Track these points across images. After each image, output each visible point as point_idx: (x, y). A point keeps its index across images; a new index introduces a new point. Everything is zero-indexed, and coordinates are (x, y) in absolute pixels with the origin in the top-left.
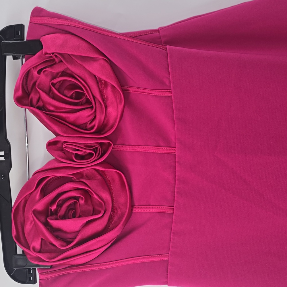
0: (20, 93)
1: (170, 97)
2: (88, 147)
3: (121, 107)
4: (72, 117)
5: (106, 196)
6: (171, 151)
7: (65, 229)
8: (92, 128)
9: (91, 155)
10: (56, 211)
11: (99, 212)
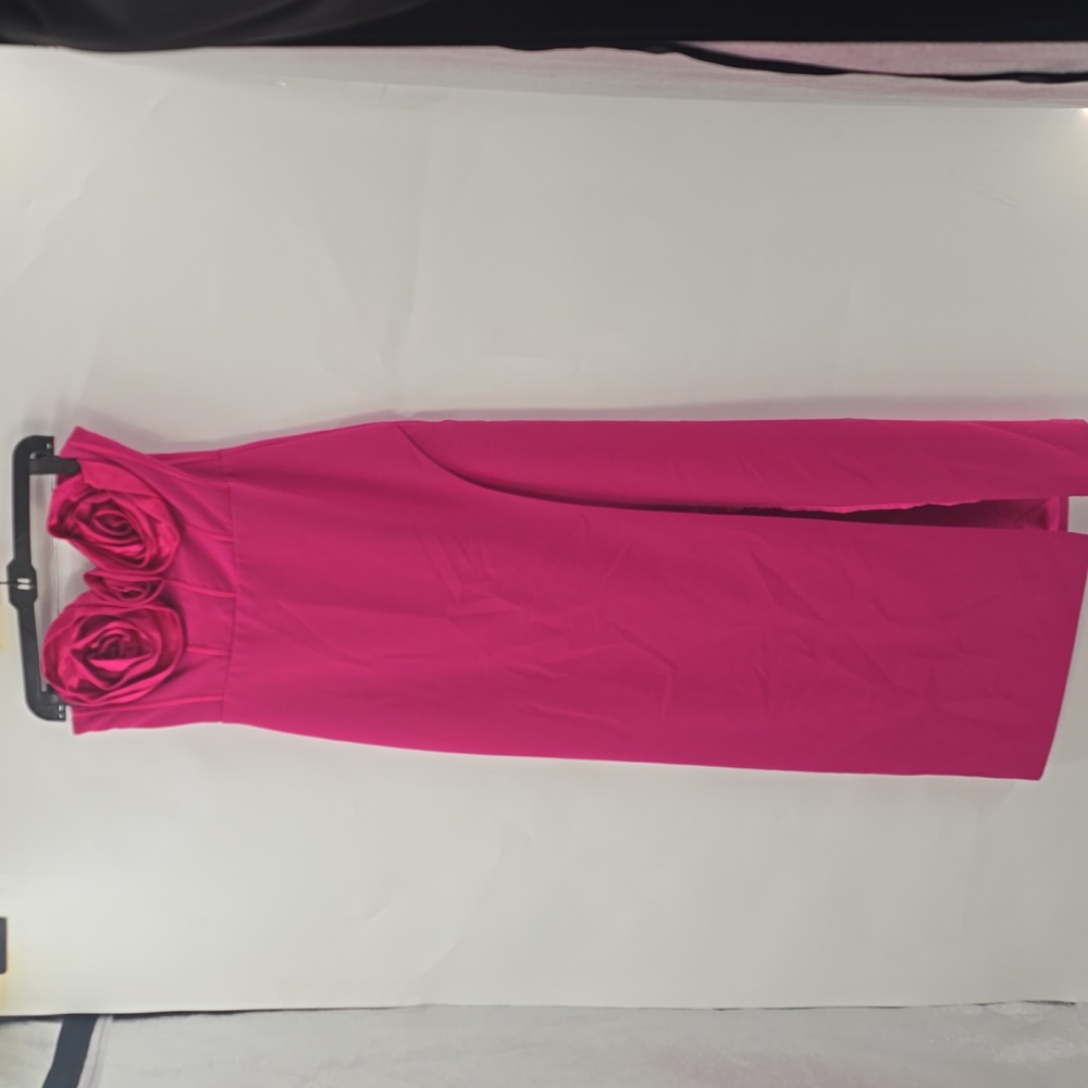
0: (54, 521)
1: (231, 543)
2: (136, 584)
3: (175, 544)
4: (118, 550)
5: (156, 636)
6: (231, 595)
7: (108, 668)
8: (141, 561)
9: (139, 593)
10: (96, 650)
11: (148, 652)
